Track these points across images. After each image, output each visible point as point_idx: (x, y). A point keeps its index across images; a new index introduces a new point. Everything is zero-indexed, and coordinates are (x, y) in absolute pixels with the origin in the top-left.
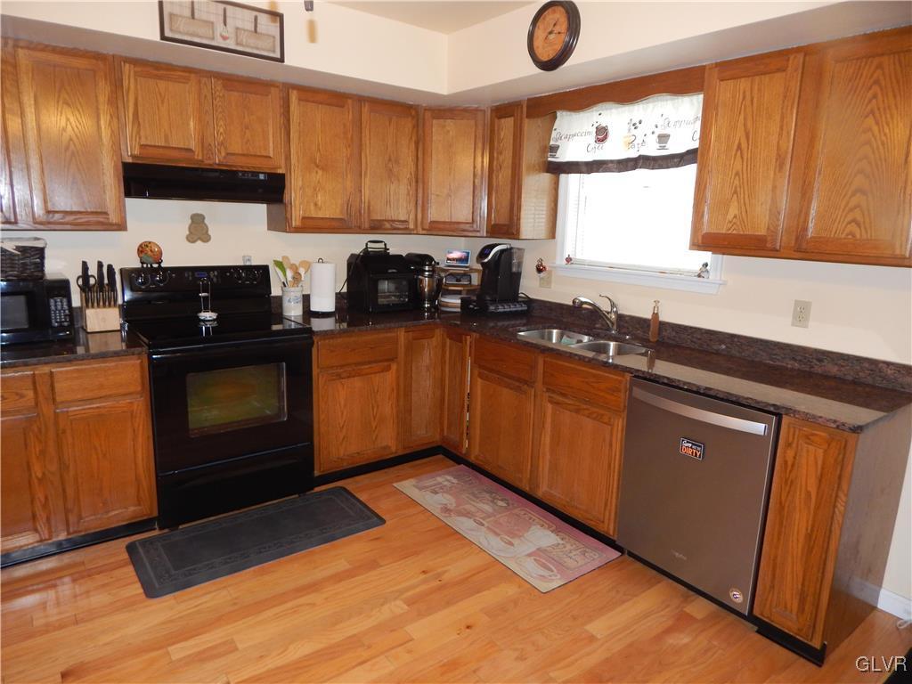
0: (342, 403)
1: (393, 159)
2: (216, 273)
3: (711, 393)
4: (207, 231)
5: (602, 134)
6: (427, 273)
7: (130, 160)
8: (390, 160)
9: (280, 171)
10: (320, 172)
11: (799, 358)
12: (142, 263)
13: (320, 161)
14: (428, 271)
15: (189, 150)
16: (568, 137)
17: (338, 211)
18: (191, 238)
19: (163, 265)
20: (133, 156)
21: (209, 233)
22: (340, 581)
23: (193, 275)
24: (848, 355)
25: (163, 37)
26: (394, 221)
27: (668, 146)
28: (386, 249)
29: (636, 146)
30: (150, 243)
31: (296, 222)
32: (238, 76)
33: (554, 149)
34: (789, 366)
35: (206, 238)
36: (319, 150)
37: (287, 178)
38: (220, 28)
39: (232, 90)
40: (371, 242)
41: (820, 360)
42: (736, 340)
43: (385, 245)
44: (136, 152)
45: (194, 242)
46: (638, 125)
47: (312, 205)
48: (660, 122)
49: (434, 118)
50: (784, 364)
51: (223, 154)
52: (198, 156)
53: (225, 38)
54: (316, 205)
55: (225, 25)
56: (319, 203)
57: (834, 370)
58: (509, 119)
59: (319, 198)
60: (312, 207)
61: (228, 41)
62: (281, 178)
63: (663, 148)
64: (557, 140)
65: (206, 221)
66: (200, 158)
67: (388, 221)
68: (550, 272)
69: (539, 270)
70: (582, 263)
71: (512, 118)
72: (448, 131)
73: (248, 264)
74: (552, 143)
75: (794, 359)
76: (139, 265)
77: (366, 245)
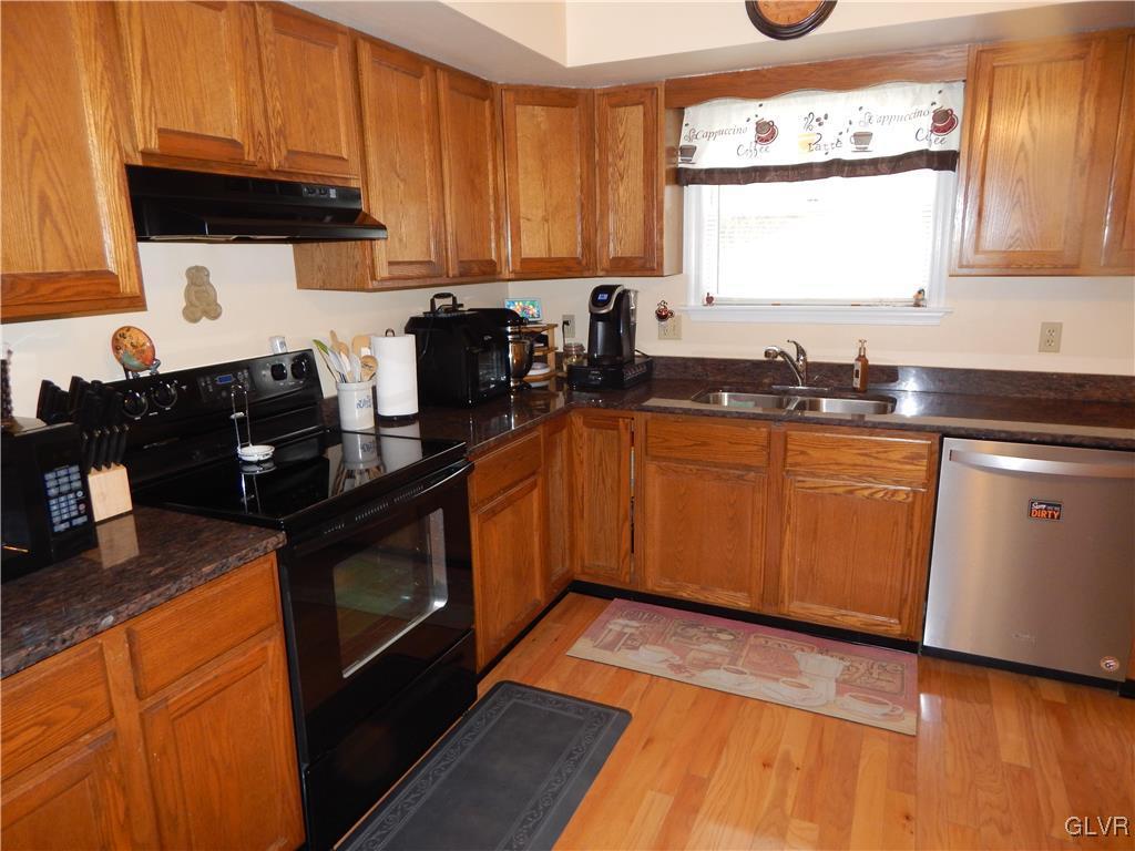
2: (246, 374)
3: (1073, 440)
5: (766, 132)
6: (510, 337)
7: (138, 161)
9: (354, 184)
10: (402, 187)
11: (1054, 387)
12: (126, 371)
14: (511, 333)
15: (233, 142)
16: (709, 135)
18: (191, 314)
19: (162, 370)
20: (145, 154)
23: (213, 380)
24: (1114, 377)
26: (481, 261)
27: (870, 147)
28: (457, 306)
29: (822, 147)
30: (129, 329)
31: (383, 271)
32: (290, 8)
33: (689, 152)
34: (1043, 397)
35: (213, 312)
37: (364, 196)
39: (284, 34)
40: (437, 296)
41: (1079, 385)
42: (972, 375)
43: (455, 300)
44: (154, 144)
45: (195, 320)
46: (823, 120)
48: (857, 117)
49: (517, 103)
50: (1036, 396)
51: (284, 152)
52: (253, 154)
54: (401, 241)
56: (404, 237)
57: (1098, 394)
58: (635, 108)
59: (403, 230)
60: (397, 245)
62: (356, 195)
63: (864, 150)
64: (690, 140)
66: (252, 159)
67: (475, 262)
68: (680, 317)
69: (662, 316)
70: (728, 303)
71: (641, 107)
72: (540, 124)
74: (683, 142)
75: (1050, 389)
76: (121, 377)
77: (432, 302)
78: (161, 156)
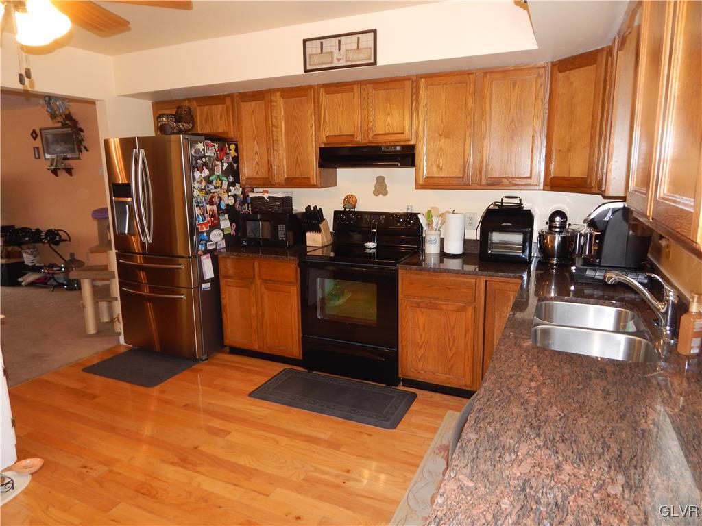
0: (421, 327)
1: (516, 119)
2: (384, 217)
4: (386, 187)
7: (323, 146)
8: (513, 120)
9: (412, 143)
10: (443, 140)
12: (345, 208)
13: (443, 131)
17: (457, 171)
18: (376, 193)
19: (356, 210)
20: (325, 144)
21: (387, 189)
22: (308, 441)
23: (370, 217)
25: (306, 71)
26: (512, 178)
28: (521, 204)
30: (352, 195)
32: (386, 78)
35: (385, 193)
36: (442, 122)
37: (417, 147)
38: (336, 54)
40: (505, 197)
43: (520, 200)
44: (325, 141)
45: (377, 195)
47: (435, 166)
51: (372, 135)
52: (358, 138)
53: (339, 60)
54: (438, 166)
55: (339, 51)
56: (441, 165)
59: (441, 161)
60: (435, 169)
61: (341, 61)
62: (412, 147)
65: (385, 181)
67: (507, 178)
72: (572, 82)
73: (409, 211)
76: (343, 209)
77: (502, 199)
78: (328, 144)
